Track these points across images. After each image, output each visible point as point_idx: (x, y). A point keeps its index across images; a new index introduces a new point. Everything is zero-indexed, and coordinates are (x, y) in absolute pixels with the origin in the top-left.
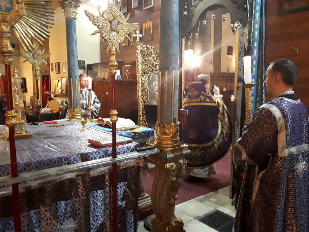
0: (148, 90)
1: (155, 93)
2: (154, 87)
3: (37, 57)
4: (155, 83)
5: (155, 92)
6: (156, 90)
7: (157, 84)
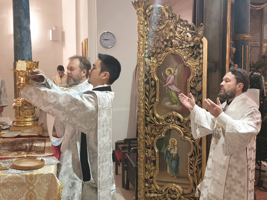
0: (155, 82)
1: (169, 87)
2: (166, 76)
4: (168, 70)
5: (169, 85)
6: (170, 82)
7: (173, 72)
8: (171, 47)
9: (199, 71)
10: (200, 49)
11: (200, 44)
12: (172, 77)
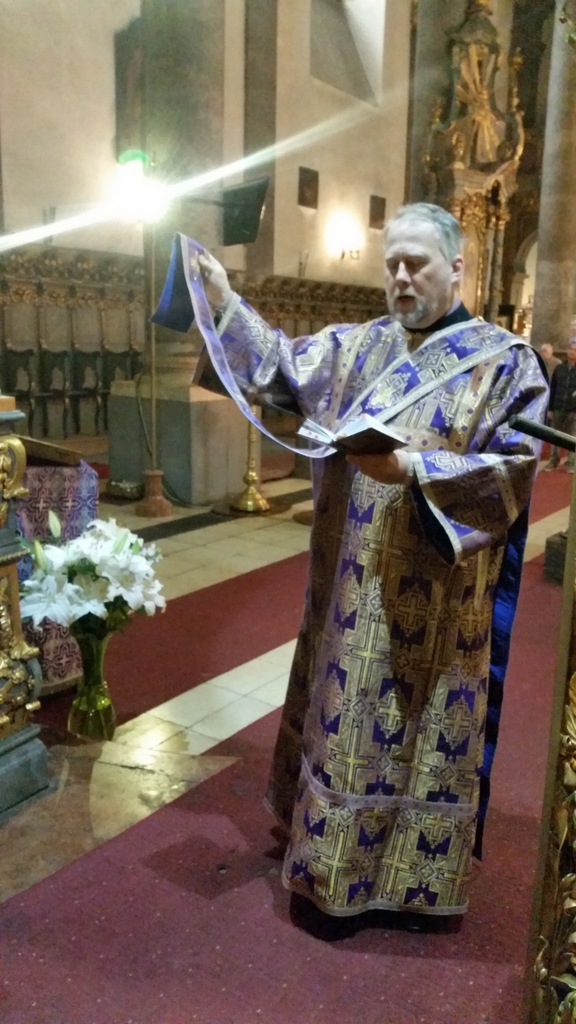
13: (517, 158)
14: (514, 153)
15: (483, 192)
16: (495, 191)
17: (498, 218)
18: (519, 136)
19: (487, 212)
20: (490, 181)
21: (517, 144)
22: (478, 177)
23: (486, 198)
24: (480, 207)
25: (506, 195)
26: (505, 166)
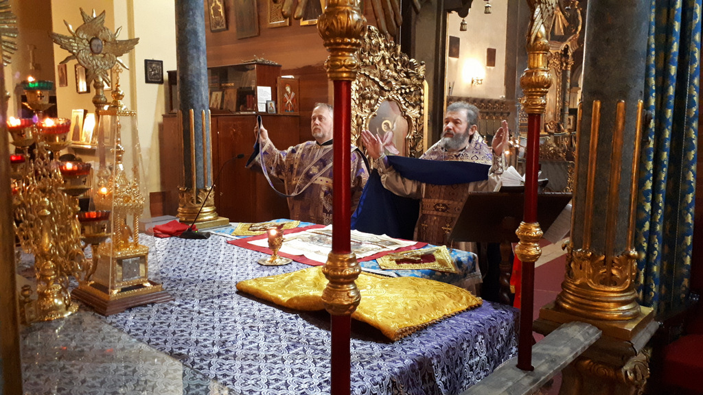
2: (383, 133)
3: (99, 48)
4: (385, 124)
5: (387, 145)
7: (391, 126)
8: (389, 91)
9: (419, 125)
10: (421, 94)
11: (420, 89)
12: (390, 134)
13: (578, 33)
14: (577, 30)
15: (559, 52)
16: (566, 50)
17: (567, 64)
18: (579, 21)
19: (561, 61)
20: (563, 46)
21: (578, 25)
22: (556, 44)
23: (561, 54)
24: (557, 58)
25: (571, 51)
26: (571, 38)
